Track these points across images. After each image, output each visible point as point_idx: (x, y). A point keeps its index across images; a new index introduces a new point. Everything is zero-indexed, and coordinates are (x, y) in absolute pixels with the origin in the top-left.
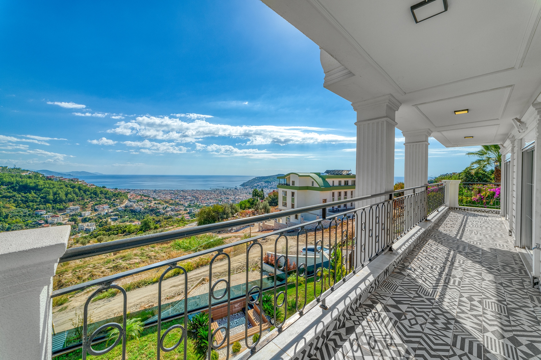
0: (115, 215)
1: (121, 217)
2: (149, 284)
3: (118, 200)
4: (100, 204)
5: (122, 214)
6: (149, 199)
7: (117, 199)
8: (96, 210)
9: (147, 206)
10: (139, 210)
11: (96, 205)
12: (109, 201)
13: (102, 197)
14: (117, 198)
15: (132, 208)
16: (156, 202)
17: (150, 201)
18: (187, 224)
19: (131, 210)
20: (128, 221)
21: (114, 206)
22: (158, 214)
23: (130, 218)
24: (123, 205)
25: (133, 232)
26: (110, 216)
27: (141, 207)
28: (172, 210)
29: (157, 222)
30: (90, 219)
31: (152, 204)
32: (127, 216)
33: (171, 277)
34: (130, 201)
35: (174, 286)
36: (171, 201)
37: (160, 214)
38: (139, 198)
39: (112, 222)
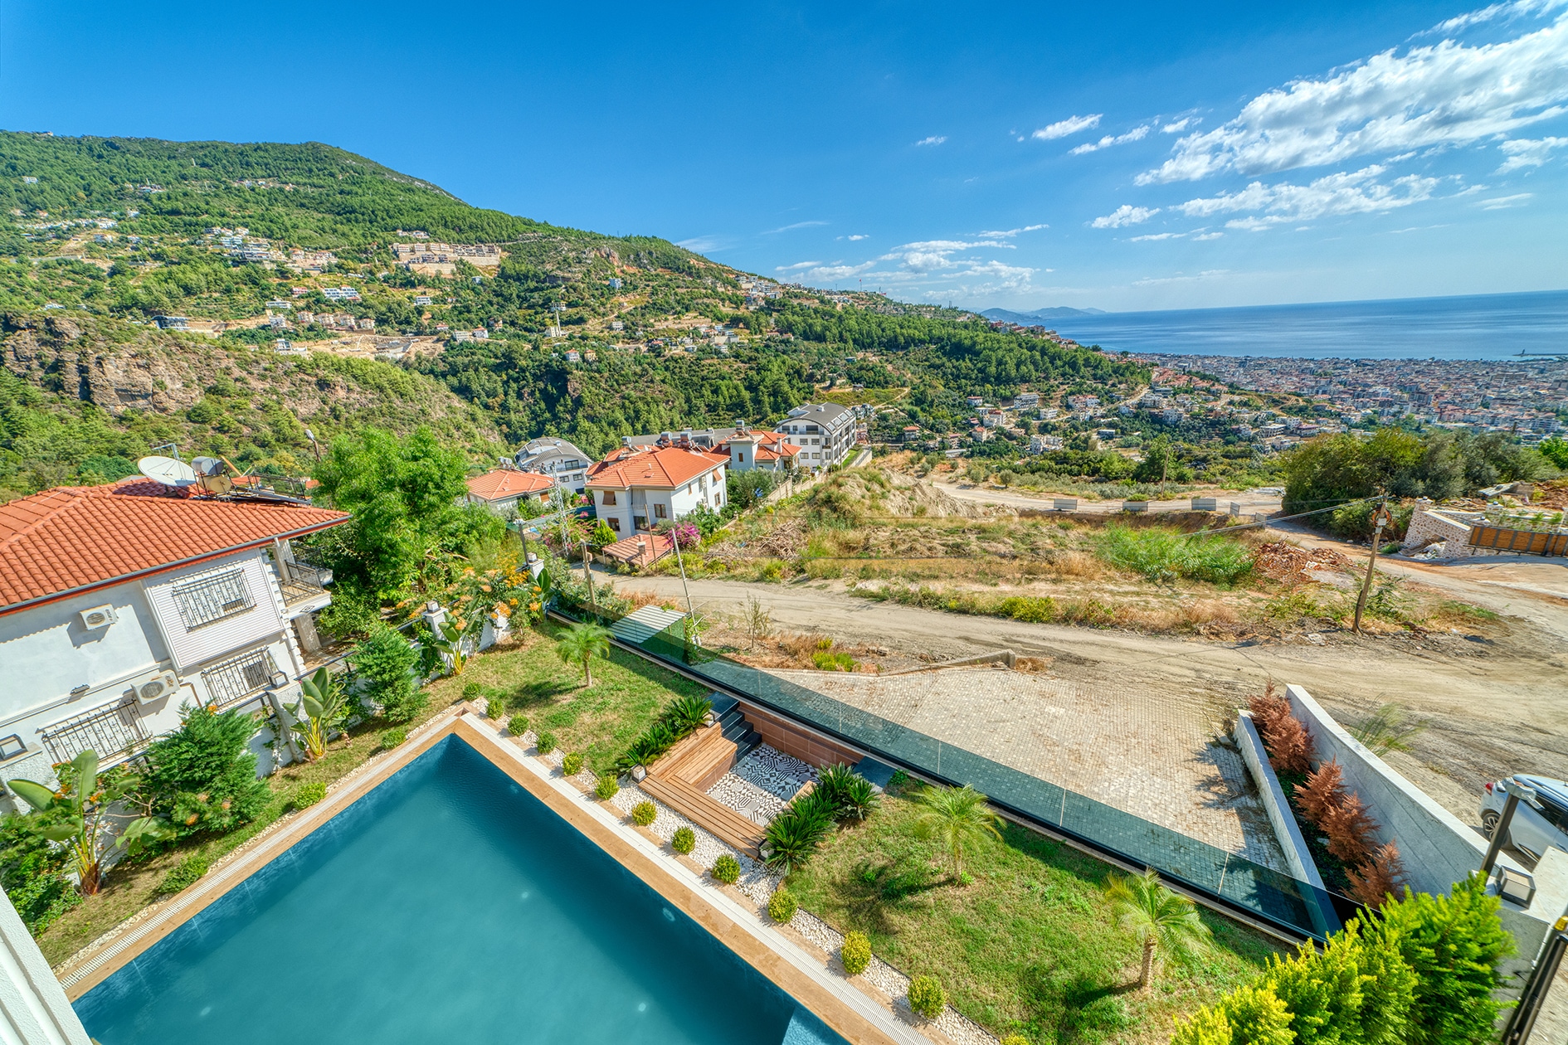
0: (1110, 425)
1: (1123, 433)
2: (940, 608)
3: (1123, 386)
4: (1080, 392)
5: (1127, 425)
6: (1213, 389)
7: (1120, 383)
8: (1069, 407)
9: (1201, 407)
10: (1174, 418)
11: (1072, 393)
12: (1100, 386)
13: (1087, 374)
14: (1121, 378)
15: (1156, 411)
16: (1236, 398)
17: (1213, 394)
18: (1257, 486)
19: (1152, 415)
20: (1138, 445)
21: (1111, 400)
22: (1231, 438)
23: (1144, 439)
24: (1135, 400)
25: (1116, 478)
26: (1098, 425)
27: (1181, 410)
28: (1287, 431)
29: (1196, 460)
30: (1054, 428)
31: (1220, 405)
32: (1137, 430)
33: (989, 615)
34: (1155, 391)
35: (967, 639)
36: (1294, 398)
37: (1240, 439)
38: (1182, 382)
39: (1099, 443)
